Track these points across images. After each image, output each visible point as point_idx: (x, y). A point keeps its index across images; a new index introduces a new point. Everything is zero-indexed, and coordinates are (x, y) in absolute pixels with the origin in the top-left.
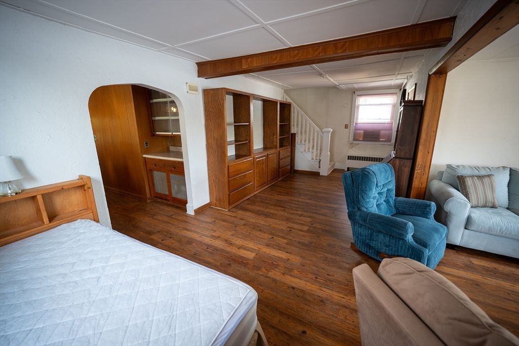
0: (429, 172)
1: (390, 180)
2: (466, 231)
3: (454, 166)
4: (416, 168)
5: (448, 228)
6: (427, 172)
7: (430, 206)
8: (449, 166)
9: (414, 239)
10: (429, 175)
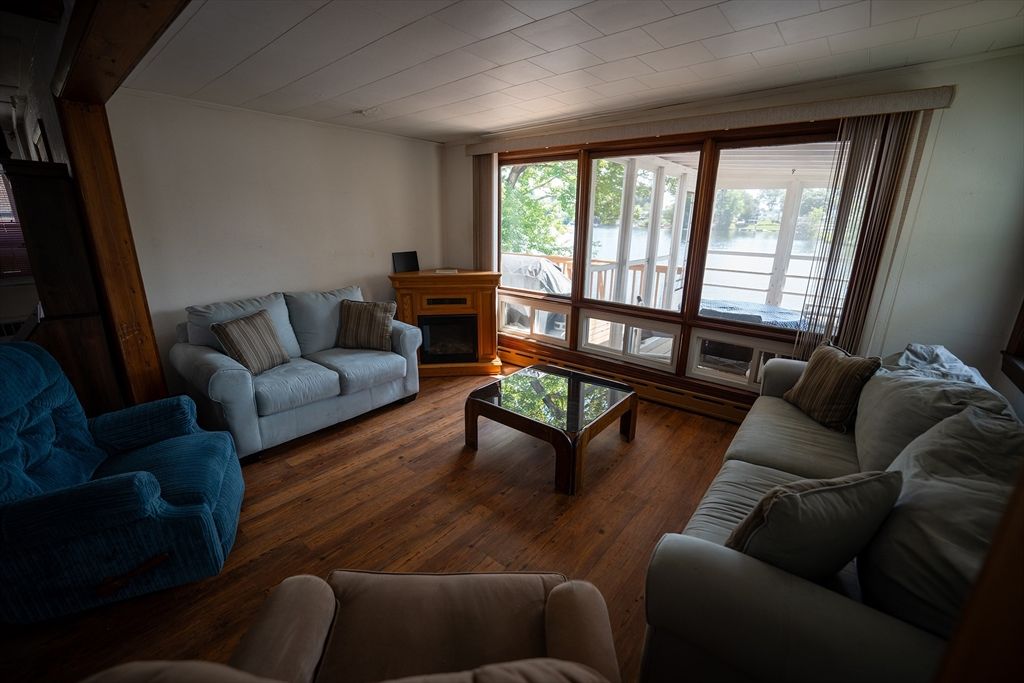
0: (153, 333)
1: (45, 384)
2: (263, 420)
3: (199, 309)
4: (120, 333)
5: (233, 434)
6: (149, 335)
7: (179, 406)
8: (192, 311)
9: (169, 501)
10: (157, 339)
